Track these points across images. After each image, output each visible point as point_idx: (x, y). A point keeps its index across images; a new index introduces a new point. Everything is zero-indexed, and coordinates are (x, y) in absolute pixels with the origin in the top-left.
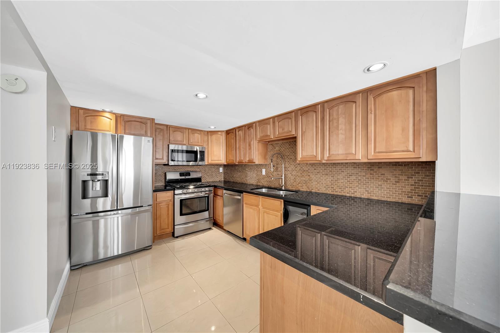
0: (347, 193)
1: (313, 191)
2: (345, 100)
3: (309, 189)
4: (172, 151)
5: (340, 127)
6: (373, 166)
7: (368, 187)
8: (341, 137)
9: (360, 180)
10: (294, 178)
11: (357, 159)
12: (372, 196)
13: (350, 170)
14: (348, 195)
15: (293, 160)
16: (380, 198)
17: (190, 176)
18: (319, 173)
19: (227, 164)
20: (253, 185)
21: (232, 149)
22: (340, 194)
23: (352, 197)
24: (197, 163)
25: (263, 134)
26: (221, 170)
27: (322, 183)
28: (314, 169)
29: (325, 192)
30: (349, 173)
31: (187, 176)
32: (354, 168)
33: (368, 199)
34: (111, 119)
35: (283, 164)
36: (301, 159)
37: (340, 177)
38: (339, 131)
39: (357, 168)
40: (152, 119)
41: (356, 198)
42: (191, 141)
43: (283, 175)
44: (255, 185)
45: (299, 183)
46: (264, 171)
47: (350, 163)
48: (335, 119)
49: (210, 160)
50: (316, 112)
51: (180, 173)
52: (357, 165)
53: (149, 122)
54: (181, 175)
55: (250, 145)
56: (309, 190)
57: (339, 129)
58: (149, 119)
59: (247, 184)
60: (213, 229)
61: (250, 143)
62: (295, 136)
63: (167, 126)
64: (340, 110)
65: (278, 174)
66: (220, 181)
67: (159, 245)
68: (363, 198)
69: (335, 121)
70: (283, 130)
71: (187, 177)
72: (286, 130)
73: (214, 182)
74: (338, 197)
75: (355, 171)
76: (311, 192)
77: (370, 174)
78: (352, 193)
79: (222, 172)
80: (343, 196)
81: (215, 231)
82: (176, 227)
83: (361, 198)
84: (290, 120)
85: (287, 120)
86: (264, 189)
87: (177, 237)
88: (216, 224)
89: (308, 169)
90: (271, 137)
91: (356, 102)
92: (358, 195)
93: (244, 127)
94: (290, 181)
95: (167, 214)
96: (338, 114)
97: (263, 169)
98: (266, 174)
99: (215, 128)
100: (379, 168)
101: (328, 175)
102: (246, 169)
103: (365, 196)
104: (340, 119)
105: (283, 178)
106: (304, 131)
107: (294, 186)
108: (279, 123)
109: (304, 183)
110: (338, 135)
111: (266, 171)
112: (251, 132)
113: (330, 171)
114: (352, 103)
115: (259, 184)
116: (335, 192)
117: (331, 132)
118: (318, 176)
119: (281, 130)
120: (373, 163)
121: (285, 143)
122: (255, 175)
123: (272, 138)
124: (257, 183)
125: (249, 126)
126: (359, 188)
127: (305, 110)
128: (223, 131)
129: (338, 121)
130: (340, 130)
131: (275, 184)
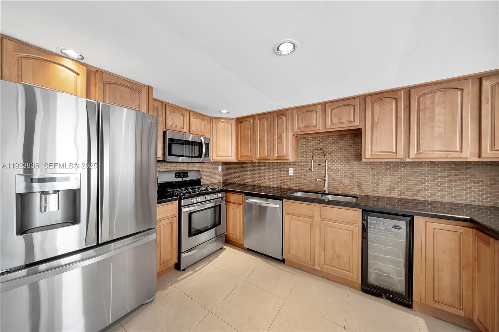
0: (422, 197)
1: (369, 194)
2: (445, 86)
3: (363, 192)
4: (171, 140)
5: (436, 118)
6: (459, 165)
7: (451, 190)
8: (438, 130)
9: (439, 182)
10: (340, 179)
11: (463, 157)
12: (458, 200)
13: (426, 170)
14: (423, 199)
15: (339, 157)
16: (469, 202)
17: (188, 177)
18: (379, 173)
19: (238, 161)
20: (273, 187)
21: (248, 141)
22: (411, 198)
23: (429, 201)
24: (201, 159)
25: (304, 125)
26: (220, 168)
27: (384, 186)
28: (372, 169)
29: (388, 196)
30: (424, 174)
31: (184, 177)
32: (431, 167)
33: (452, 204)
34: (78, 74)
35: (326, 163)
36: (370, 156)
37: (411, 178)
38: (435, 124)
39: (435, 167)
40: (149, 86)
41: (435, 202)
42: (193, 129)
43: (327, 176)
44: (276, 188)
45: (349, 185)
46: (291, 171)
47: (426, 162)
48: (428, 109)
49: (215, 155)
50: (397, 99)
51: (175, 173)
52: (433, 164)
53: (144, 91)
54: (177, 175)
55: (280, 137)
56: (363, 194)
57: (435, 121)
58: (145, 86)
59: (263, 186)
60: (225, 249)
61: (281, 135)
62: (359, 127)
63: (162, 102)
64: (436, 98)
65: (315, 175)
66: (218, 183)
67: (163, 290)
68: (444, 202)
69: (427, 111)
70: (339, 119)
71: (185, 179)
72: (345, 119)
73: (213, 183)
74: (408, 201)
75: (433, 171)
76: (367, 196)
77: (455, 175)
78: (428, 197)
79: (220, 172)
80: (415, 200)
81: (229, 251)
82: (183, 255)
83: (442, 202)
84: (352, 108)
85: (348, 107)
86: (299, 193)
87: (184, 270)
88: (228, 241)
89: (363, 169)
90: (319, 127)
91: (462, 90)
92: (437, 199)
93: (270, 114)
94: (334, 183)
95: (170, 237)
96: (433, 103)
97: (289, 168)
98: (294, 174)
99: (228, 112)
100: (468, 168)
101: (392, 175)
102: (263, 168)
103: (448, 200)
104: (435, 108)
105: (327, 178)
106: (377, 121)
107: (340, 188)
108: (333, 111)
109: (355, 186)
110: (433, 128)
111: (294, 170)
112: (283, 121)
113: (396, 171)
114: (456, 91)
115: (282, 186)
116: (404, 195)
117: (421, 124)
118: (378, 177)
119: (335, 120)
120: (459, 162)
121: (325, 136)
122: (276, 176)
123: (320, 129)
124: (279, 185)
125: (280, 114)
126: (439, 191)
127: (379, 96)
128: (233, 119)
129: (434, 110)
130: (437, 122)
131: (310, 186)
